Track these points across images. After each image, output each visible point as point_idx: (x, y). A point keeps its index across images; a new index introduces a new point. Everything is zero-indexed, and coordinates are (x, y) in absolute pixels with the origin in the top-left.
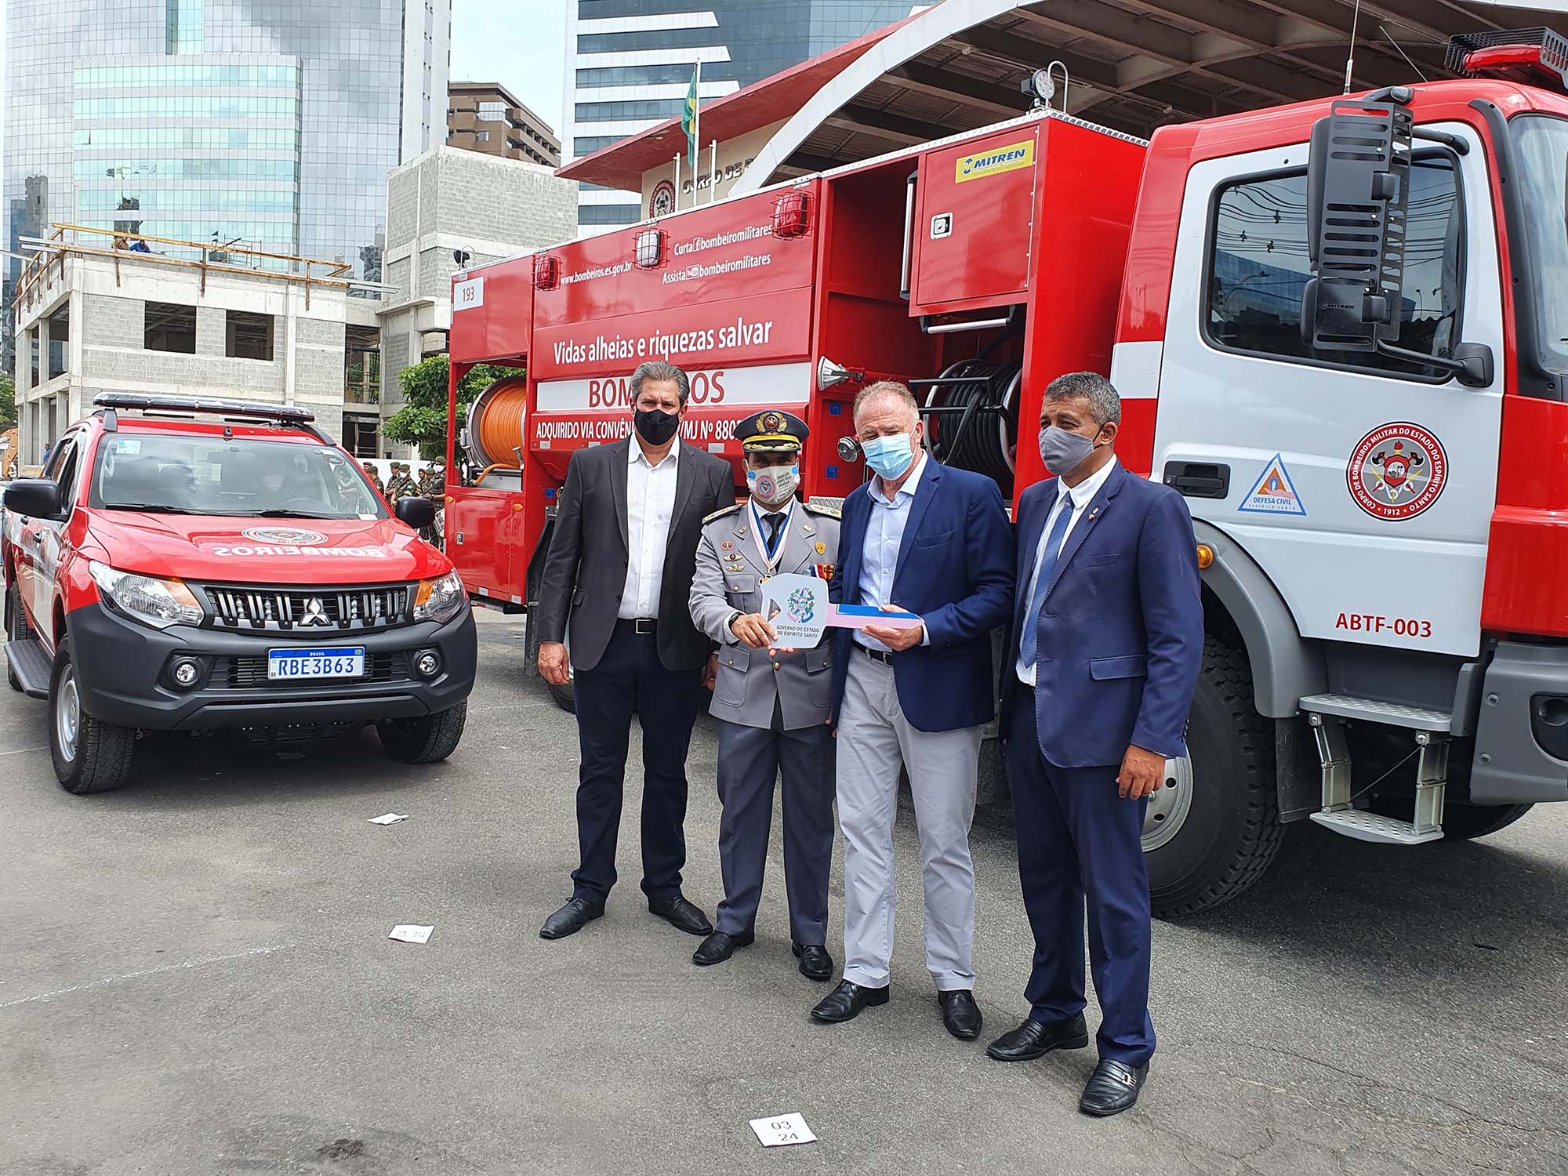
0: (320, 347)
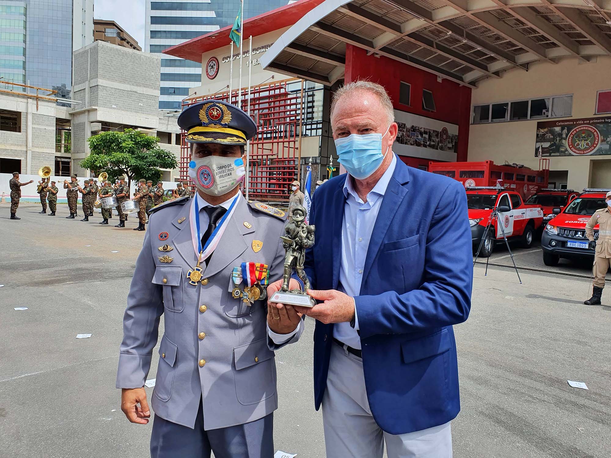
0: (43, 127)
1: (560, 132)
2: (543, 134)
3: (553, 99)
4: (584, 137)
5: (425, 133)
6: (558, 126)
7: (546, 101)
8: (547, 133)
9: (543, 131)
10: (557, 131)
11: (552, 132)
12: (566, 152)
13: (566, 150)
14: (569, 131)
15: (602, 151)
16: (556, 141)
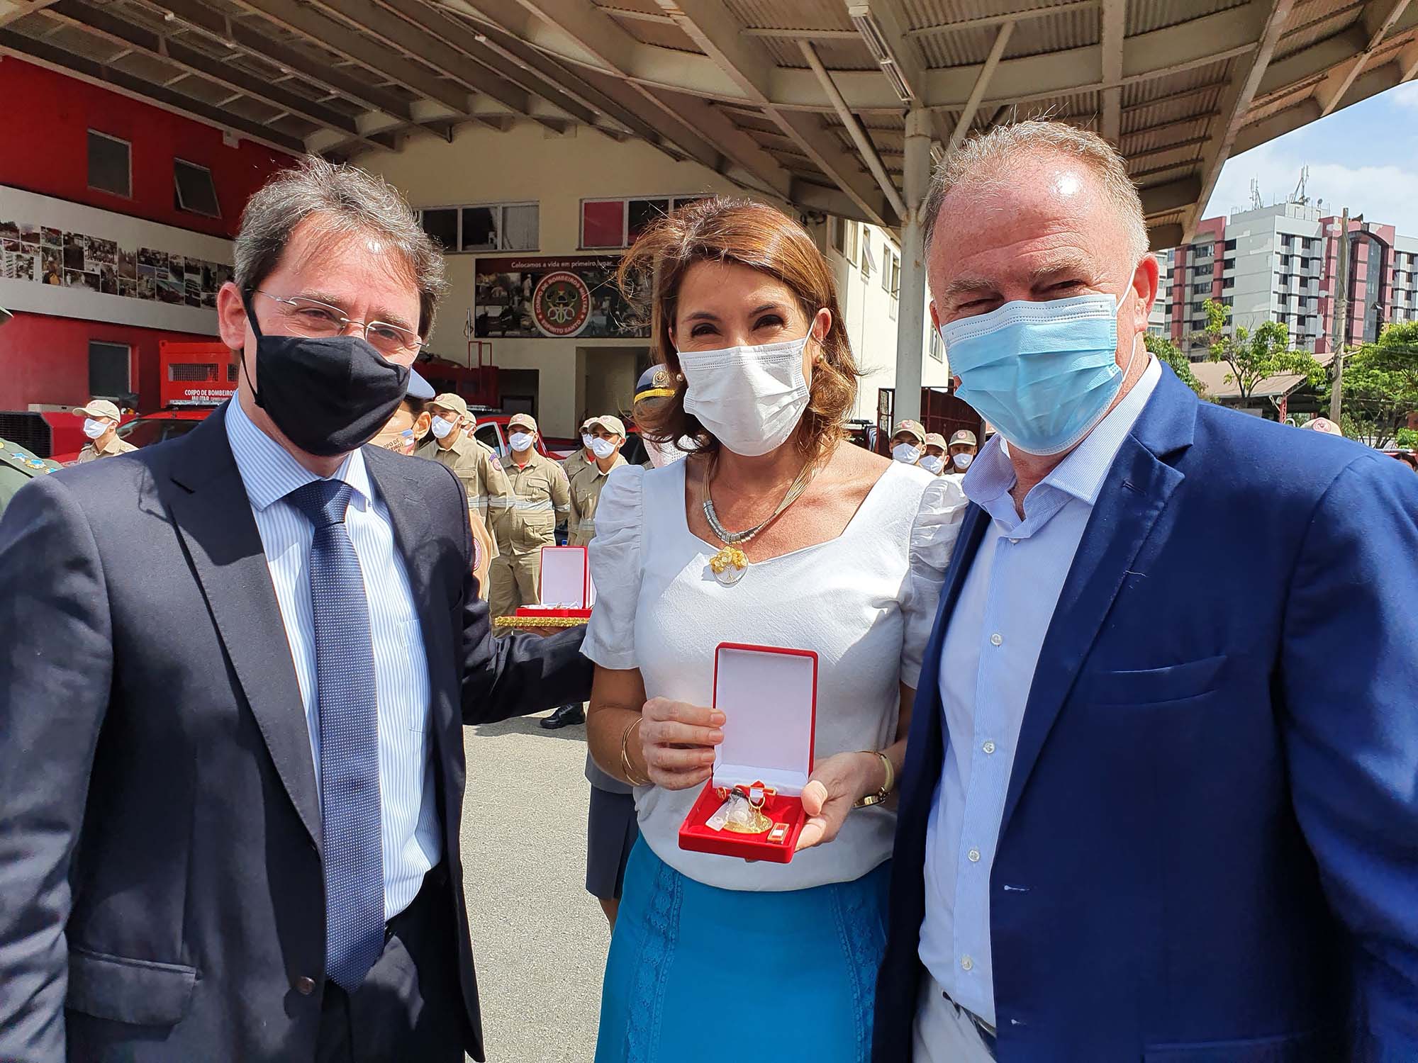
1: (519, 283)
2: (488, 288)
3: (504, 209)
4: (561, 298)
5: (191, 269)
6: (515, 270)
7: (493, 212)
8: (495, 283)
9: (487, 281)
10: (513, 283)
11: (505, 283)
12: (534, 329)
13: (533, 325)
14: (535, 283)
15: (594, 328)
16: (513, 304)
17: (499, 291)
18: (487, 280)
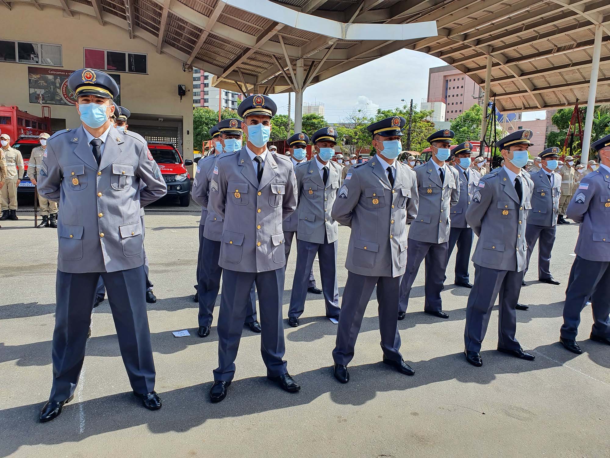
1: (53, 80)
2: (36, 81)
3: (41, 45)
6: (51, 74)
7: (34, 46)
8: (40, 79)
10: (50, 80)
11: (46, 81)
12: (62, 101)
14: (61, 81)
16: (51, 89)
17: (42, 82)
18: (35, 77)
